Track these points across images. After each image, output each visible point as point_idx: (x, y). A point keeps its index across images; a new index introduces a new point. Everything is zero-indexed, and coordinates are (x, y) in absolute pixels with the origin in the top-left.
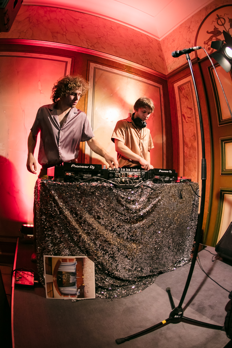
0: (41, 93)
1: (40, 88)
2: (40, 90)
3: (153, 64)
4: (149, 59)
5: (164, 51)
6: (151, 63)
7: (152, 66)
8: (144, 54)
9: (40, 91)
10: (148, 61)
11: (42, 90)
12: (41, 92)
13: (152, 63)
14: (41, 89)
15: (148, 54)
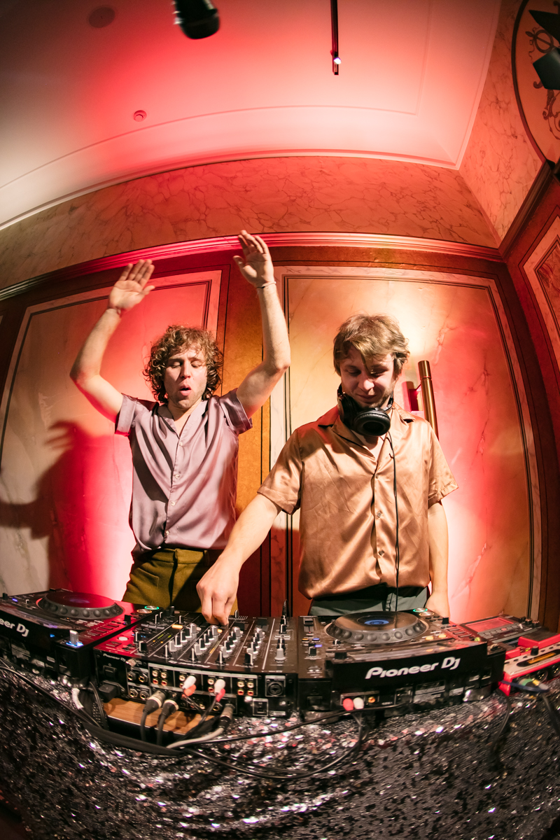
3: (454, 229)
4: (442, 218)
5: (473, 190)
6: (449, 227)
7: (453, 234)
8: (424, 211)
10: (439, 226)
13: (451, 226)
15: (435, 207)
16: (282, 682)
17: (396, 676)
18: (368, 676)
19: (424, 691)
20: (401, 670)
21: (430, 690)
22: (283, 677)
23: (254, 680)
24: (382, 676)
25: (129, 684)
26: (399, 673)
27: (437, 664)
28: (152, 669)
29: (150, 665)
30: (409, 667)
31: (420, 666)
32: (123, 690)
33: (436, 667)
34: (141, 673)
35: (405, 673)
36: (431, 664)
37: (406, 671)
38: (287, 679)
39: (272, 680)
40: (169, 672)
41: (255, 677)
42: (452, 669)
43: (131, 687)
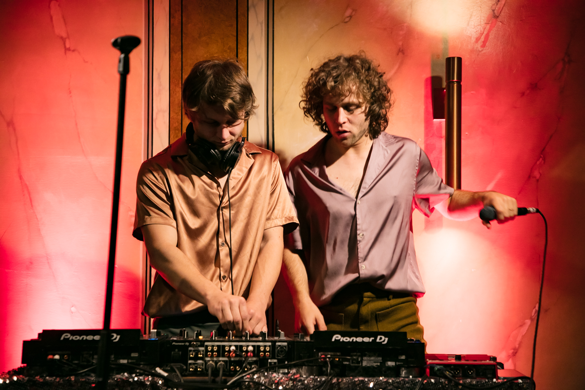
0: (67, 50)
1: (60, 29)
2: (62, 38)
9: (63, 40)
11: (68, 37)
12: (68, 46)
14: (64, 35)
16: (286, 347)
17: (349, 341)
18: (333, 340)
19: (368, 358)
20: (352, 339)
21: (372, 358)
22: (285, 344)
23: (270, 346)
24: (341, 340)
25: (190, 362)
26: (351, 340)
27: (373, 338)
28: (207, 346)
29: (206, 344)
30: (356, 338)
31: (363, 338)
32: (185, 367)
33: (373, 340)
34: (199, 351)
35: (354, 341)
36: (370, 338)
37: (355, 339)
38: (288, 345)
39: (279, 346)
40: (218, 346)
41: (270, 344)
42: (383, 343)
43: (190, 364)
